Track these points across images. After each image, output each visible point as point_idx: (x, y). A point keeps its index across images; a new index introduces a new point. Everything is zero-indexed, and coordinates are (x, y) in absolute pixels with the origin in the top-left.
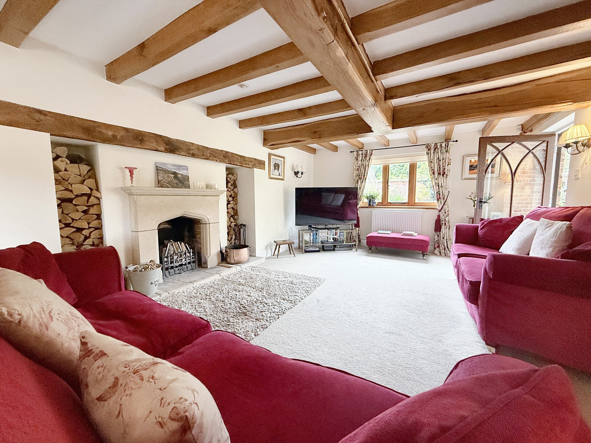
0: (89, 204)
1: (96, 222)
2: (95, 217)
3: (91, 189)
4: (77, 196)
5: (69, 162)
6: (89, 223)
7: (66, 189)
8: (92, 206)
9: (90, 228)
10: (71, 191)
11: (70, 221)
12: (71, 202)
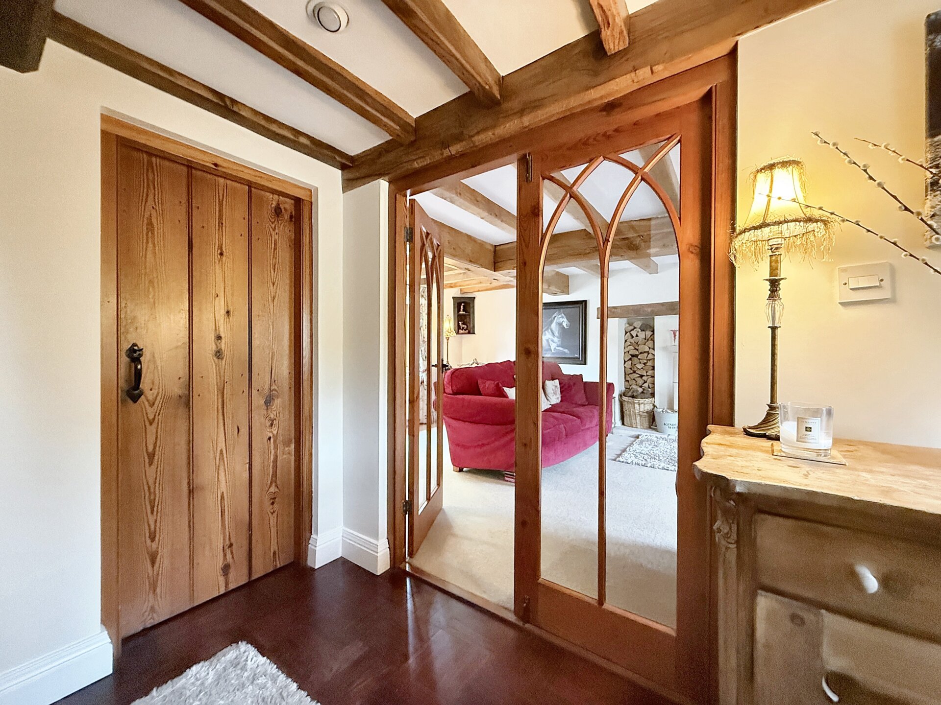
0: (648, 358)
1: (652, 371)
2: (652, 368)
3: (650, 348)
4: (641, 353)
5: (640, 330)
6: (647, 372)
7: (635, 349)
8: (649, 360)
9: (647, 376)
10: (637, 350)
11: (636, 369)
12: (637, 357)
